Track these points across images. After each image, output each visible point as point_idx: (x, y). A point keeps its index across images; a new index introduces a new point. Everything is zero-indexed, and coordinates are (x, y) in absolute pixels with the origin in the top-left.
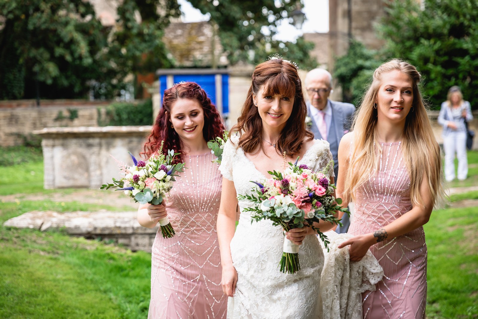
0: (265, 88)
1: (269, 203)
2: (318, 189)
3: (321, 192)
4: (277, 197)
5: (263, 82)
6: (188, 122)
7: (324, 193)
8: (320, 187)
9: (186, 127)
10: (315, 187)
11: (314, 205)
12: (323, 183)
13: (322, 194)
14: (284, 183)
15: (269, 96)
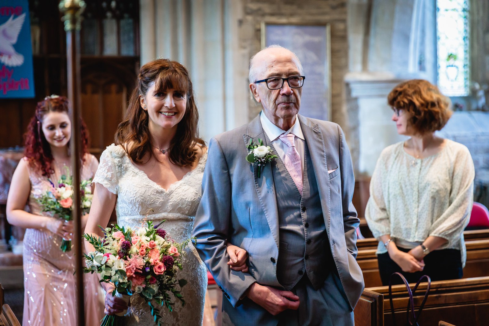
0: (157, 83)
1: (101, 259)
2: (157, 266)
3: (159, 270)
4: (111, 257)
5: (153, 78)
6: (58, 132)
7: (162, 272)
8: (161, 264)
9: (55, 137)
10: (155, 263)
11: (147, 280)
12: (166, 262)
13: (159, 272)
14: (124, 245)
15: (161, 93)
